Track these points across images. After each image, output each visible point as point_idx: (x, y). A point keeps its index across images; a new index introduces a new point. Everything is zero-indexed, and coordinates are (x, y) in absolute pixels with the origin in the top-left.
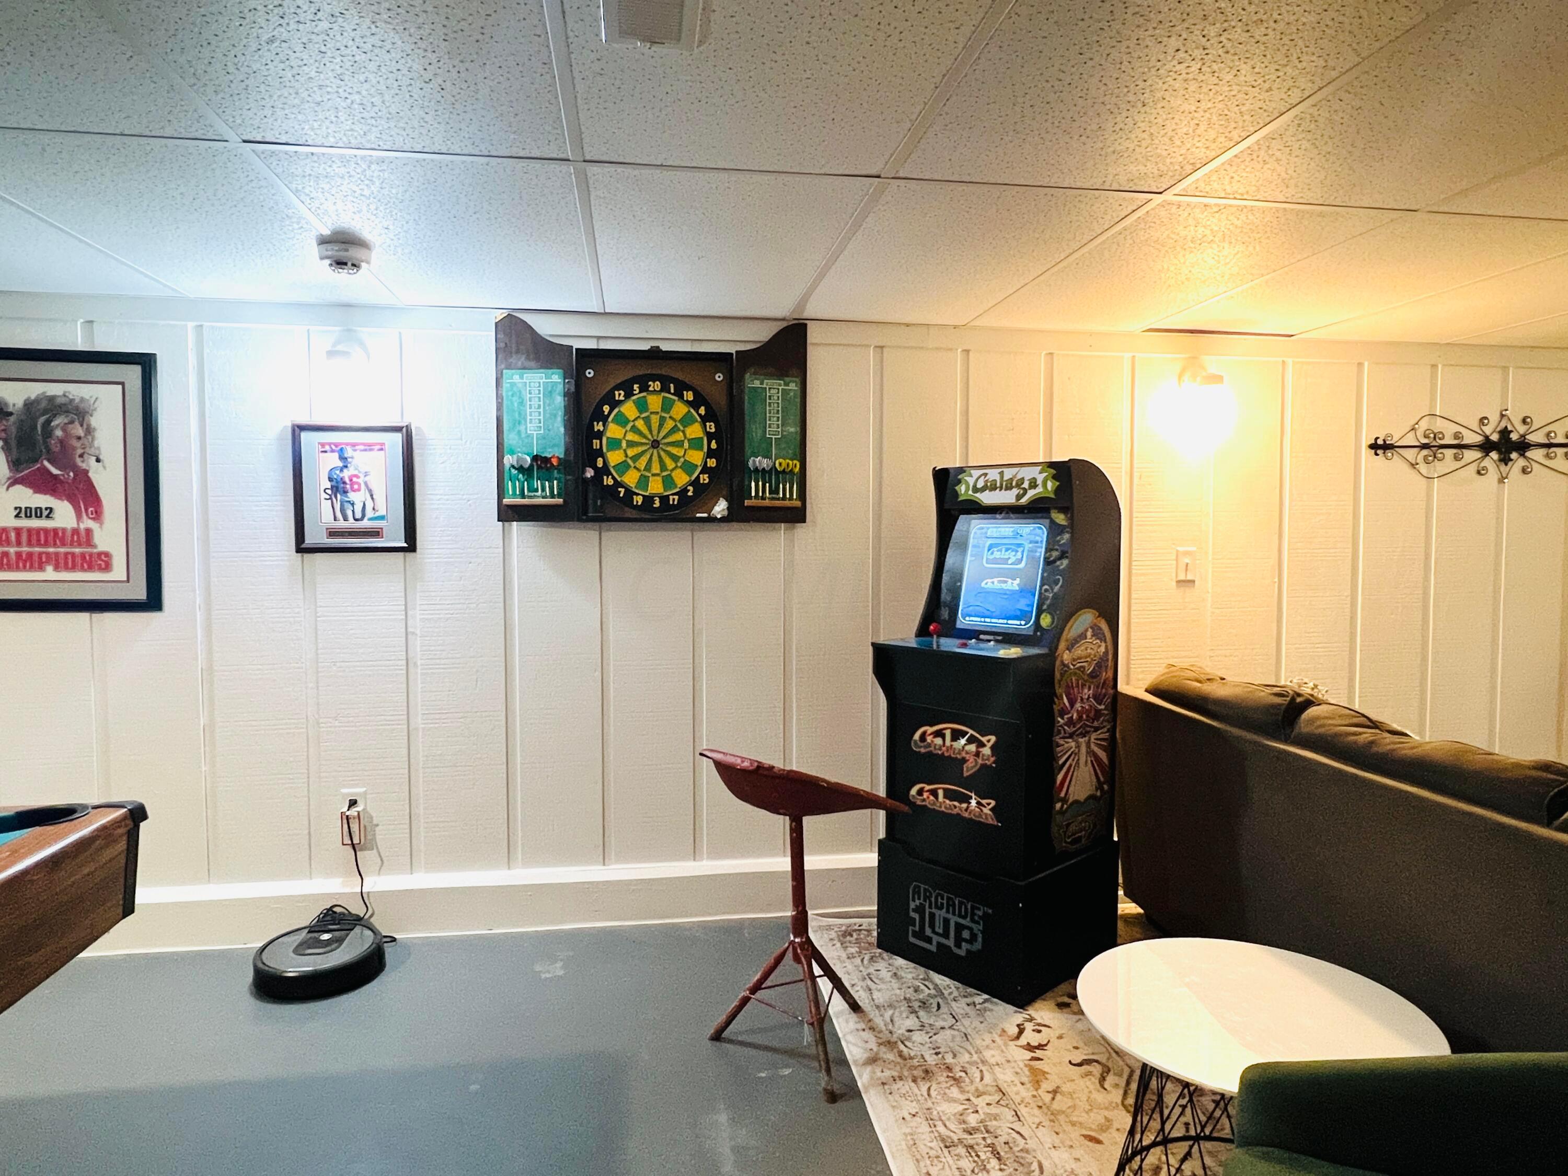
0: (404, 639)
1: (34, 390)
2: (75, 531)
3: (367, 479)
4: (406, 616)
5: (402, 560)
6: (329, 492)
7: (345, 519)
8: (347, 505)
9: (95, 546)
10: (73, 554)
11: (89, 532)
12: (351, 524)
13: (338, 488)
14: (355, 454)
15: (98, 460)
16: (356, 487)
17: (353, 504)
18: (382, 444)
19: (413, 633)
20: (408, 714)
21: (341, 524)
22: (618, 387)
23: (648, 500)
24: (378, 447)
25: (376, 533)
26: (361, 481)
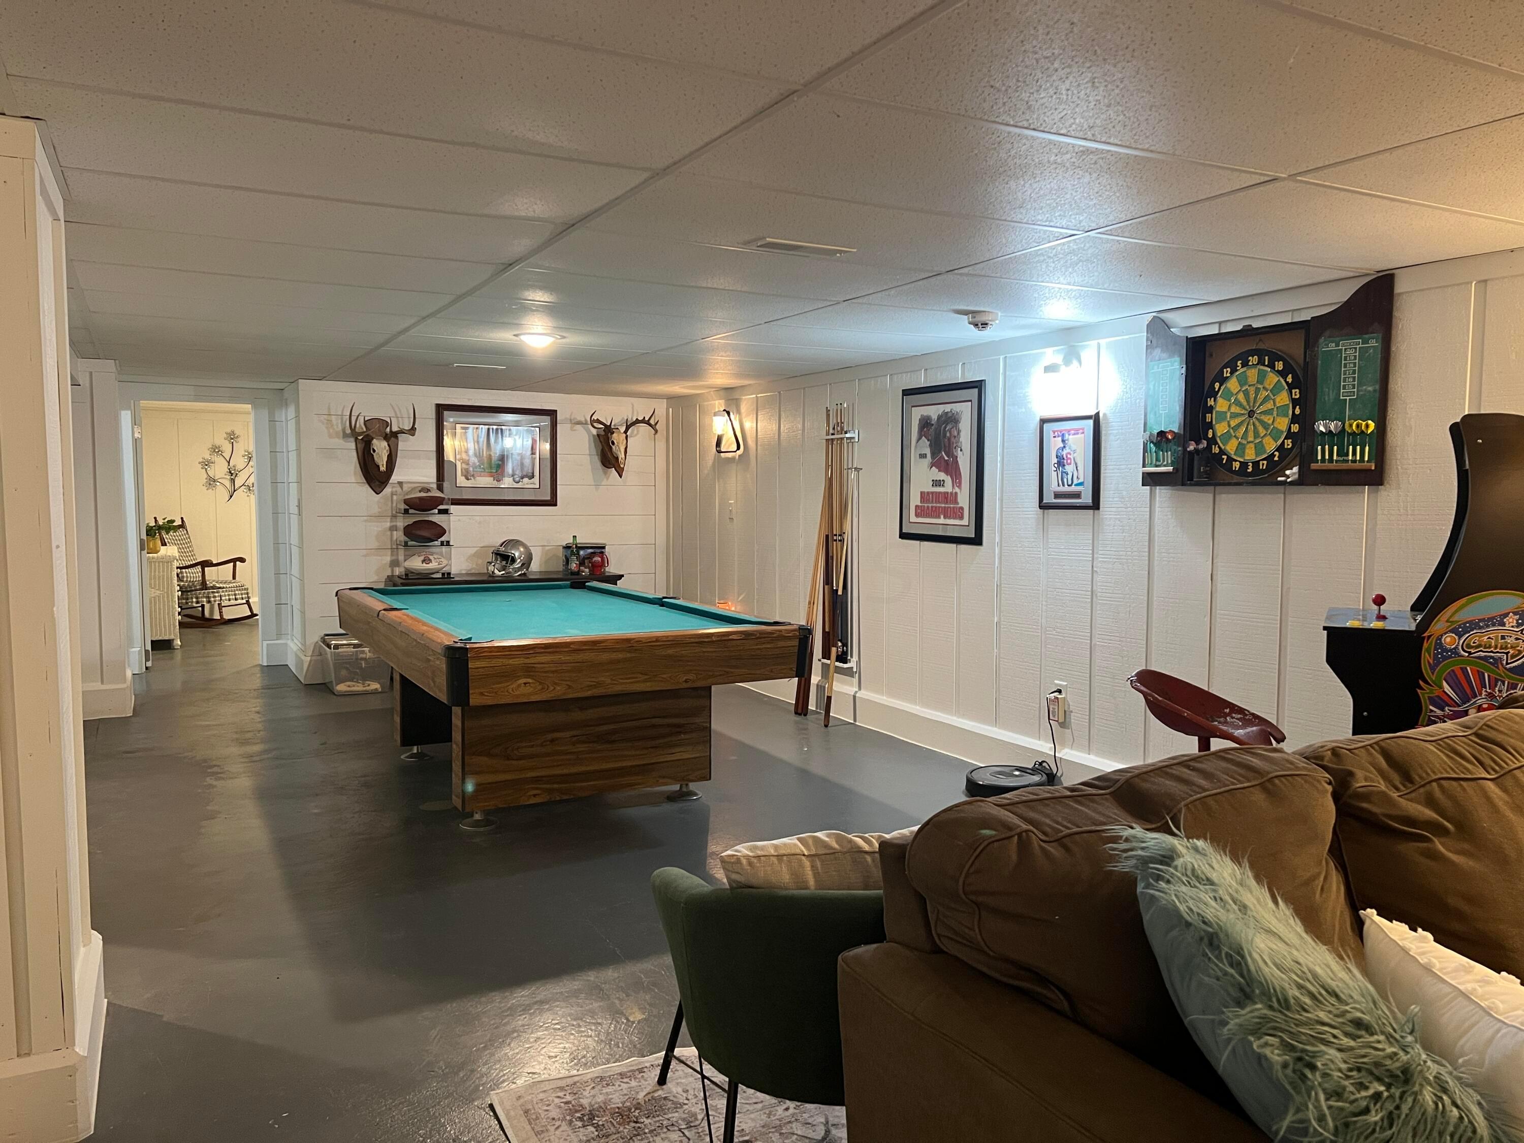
0: (1090, 576)
1: (941, 409)
2: (951, 493)
3: (1075, 455)
4: (1093, 559)
5: (1091, 517)
6: (1056, 465)
7: (1064, 485)
8: (1064, 474)
9: (958, 504)
10: (950, 507)
11: (956, 493)
12: (1066, 489)
13: (1061, 463)
14: (1071, 437)
15: (961, 450)
16: (1069, 461)
17: (1067, 474)
18: (1083, 429)
19: (1096, 571)
20: (1091, 633)
21: (1061, 489)
22: (1225, 367)
23: (1244, 465)
24: (1081, 431)
25: (1077, 495)
26: (1071, 457)
